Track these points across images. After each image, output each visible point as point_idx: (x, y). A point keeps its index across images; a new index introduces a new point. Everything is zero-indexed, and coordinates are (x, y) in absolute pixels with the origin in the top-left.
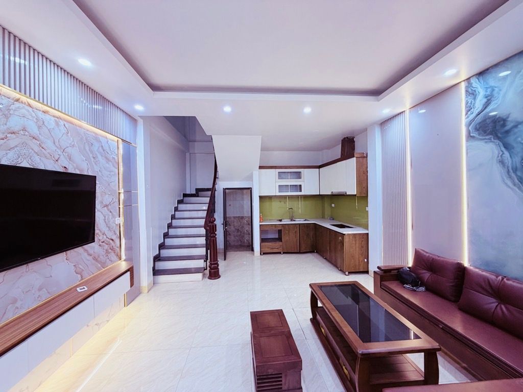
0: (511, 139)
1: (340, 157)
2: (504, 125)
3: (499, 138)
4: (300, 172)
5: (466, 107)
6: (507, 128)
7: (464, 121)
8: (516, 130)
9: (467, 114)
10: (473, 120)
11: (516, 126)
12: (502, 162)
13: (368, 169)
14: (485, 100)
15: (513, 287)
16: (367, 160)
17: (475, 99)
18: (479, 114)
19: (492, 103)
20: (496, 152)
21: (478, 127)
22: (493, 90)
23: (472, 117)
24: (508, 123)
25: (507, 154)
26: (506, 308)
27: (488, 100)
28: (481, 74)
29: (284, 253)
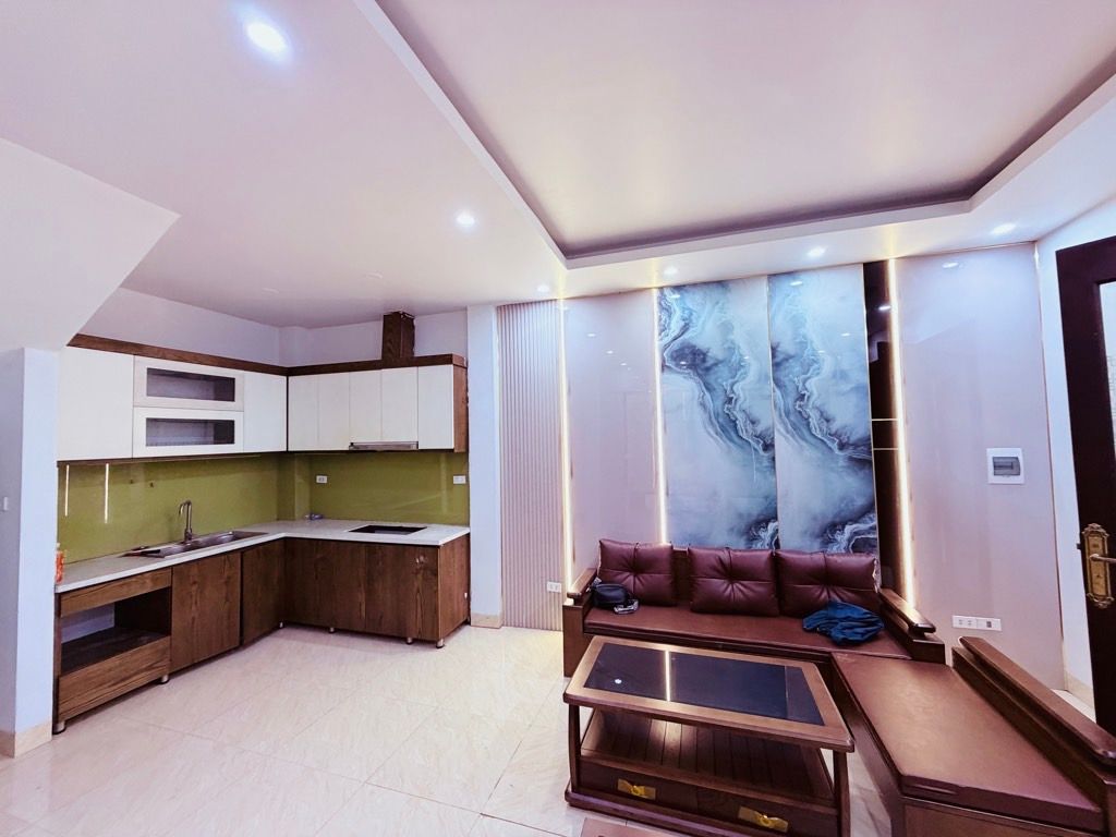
0: (711, 379)
1: (379, 358)
2: (704, 361)
3: (699, 375)
4: (232, 381)
5: (660, 325)
6: (708, 364)
7: (657, 344)
8: (716, 369)
9: (660, 334)
10: (669, 344)
11: (716, 364)
12: (703, 405)
13: (469, 394)
14: (683, 323)
15: (744, 557)
16: (467, 374)
17: (670, 317)
18: (675, 339)
19: (691, 329)
20: (697, 393)
21: (675, 355)
22: (691, 314)
23: (667, 340)
24: (708, 359)
25: (708, 395)
26: (742, 585)
27: (686, 324)
28: (678, 288)
29: (172, 675)
